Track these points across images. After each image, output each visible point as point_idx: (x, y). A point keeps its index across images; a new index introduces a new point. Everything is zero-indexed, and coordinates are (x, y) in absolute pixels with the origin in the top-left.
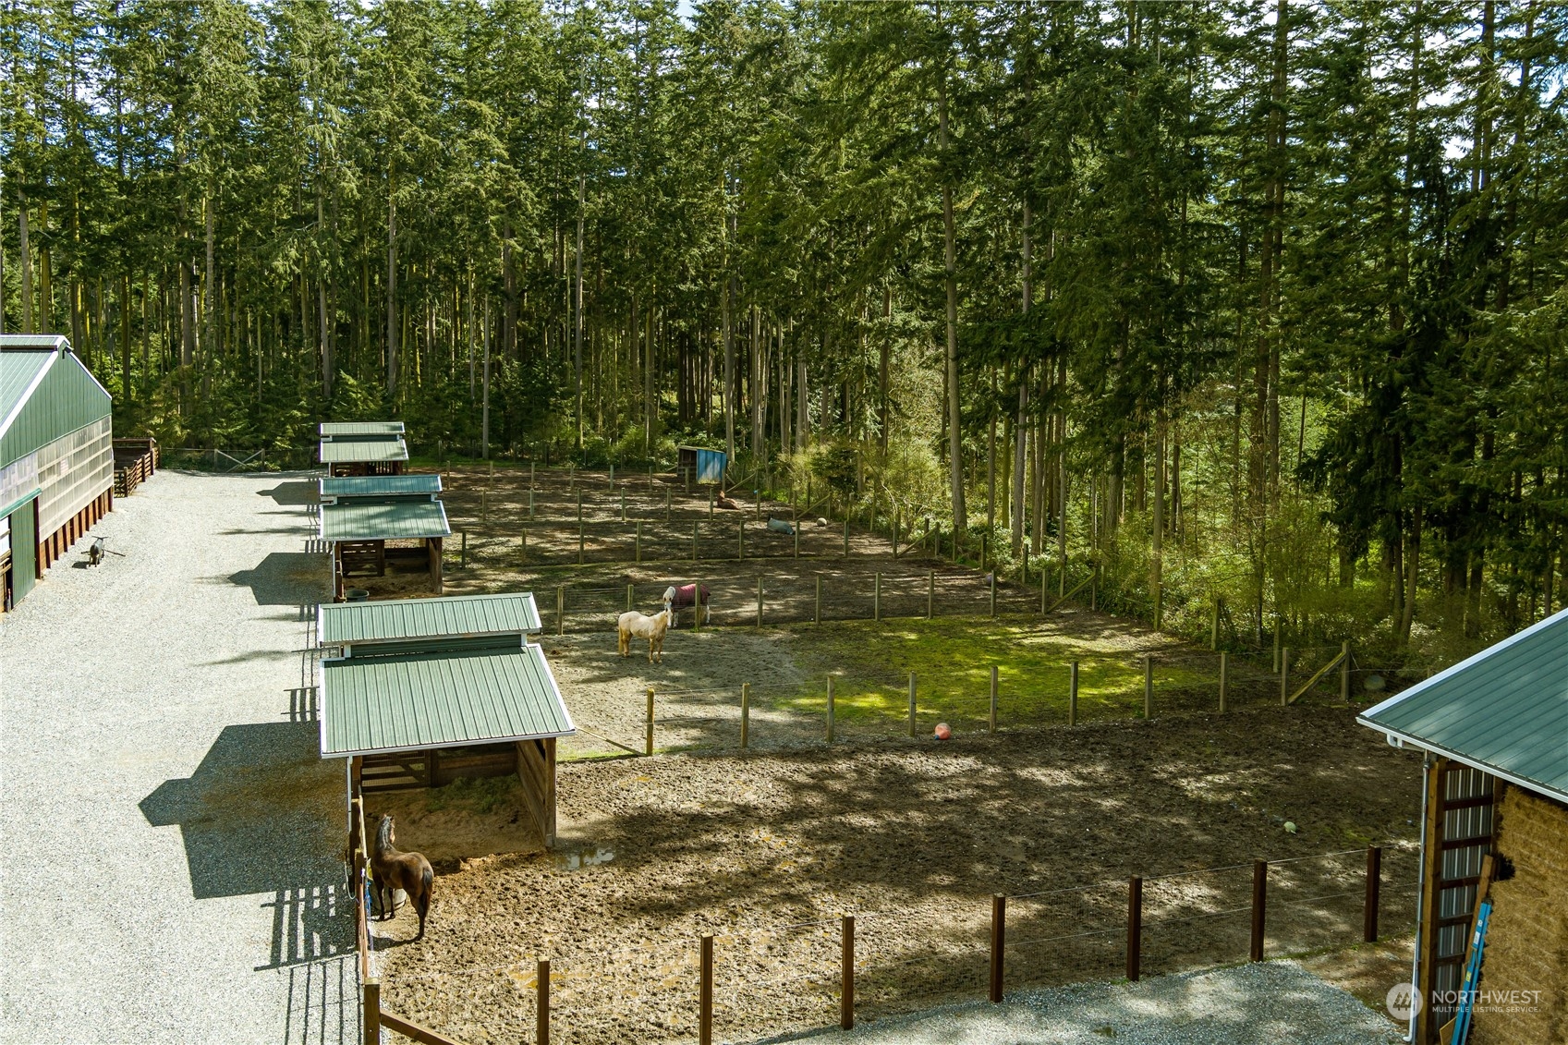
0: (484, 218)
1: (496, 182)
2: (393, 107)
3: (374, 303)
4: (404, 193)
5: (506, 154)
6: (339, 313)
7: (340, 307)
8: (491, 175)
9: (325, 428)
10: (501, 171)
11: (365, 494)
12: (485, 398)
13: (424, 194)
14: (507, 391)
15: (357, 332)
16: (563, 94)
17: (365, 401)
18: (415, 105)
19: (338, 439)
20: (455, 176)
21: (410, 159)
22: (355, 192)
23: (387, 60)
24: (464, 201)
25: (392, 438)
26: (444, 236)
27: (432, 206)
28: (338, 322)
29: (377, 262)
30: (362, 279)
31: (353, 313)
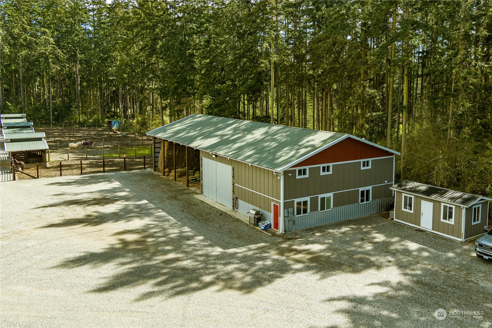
0: (48, 60)
1: (51, 50)
2: (19, 29)
3: (16, 82)
4: (23, 53)
5: (54, 43)
6: (5, 86)
7: (5, 84)
8: (50, 48)
9: (2, 116)
10: (53, 47)
11: (14, 126)
12: (51, 108)
13: (30, 53)
14: (58, 107)
15: (11, 91)
16: (72, 25)
17: (14, 110)
18: (26, 28)
19: (6, 118)
20: (39, 48)
21: (25, 43)
22: (8, 52)
23: (16, 16)
24: (42, 55)
25: (22, 118)
26: (36, 64)
27: (32, 56)
28: (5, 88)
29: (16, 71)
30: (12, 76)
31: (9, 85)
